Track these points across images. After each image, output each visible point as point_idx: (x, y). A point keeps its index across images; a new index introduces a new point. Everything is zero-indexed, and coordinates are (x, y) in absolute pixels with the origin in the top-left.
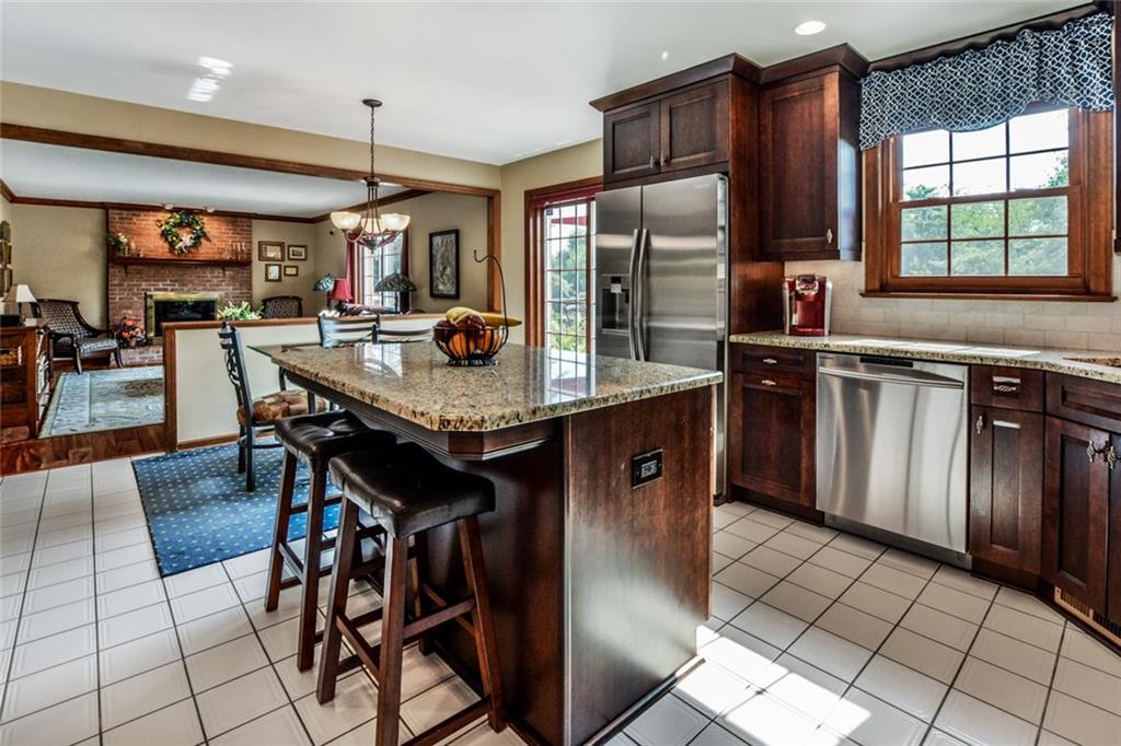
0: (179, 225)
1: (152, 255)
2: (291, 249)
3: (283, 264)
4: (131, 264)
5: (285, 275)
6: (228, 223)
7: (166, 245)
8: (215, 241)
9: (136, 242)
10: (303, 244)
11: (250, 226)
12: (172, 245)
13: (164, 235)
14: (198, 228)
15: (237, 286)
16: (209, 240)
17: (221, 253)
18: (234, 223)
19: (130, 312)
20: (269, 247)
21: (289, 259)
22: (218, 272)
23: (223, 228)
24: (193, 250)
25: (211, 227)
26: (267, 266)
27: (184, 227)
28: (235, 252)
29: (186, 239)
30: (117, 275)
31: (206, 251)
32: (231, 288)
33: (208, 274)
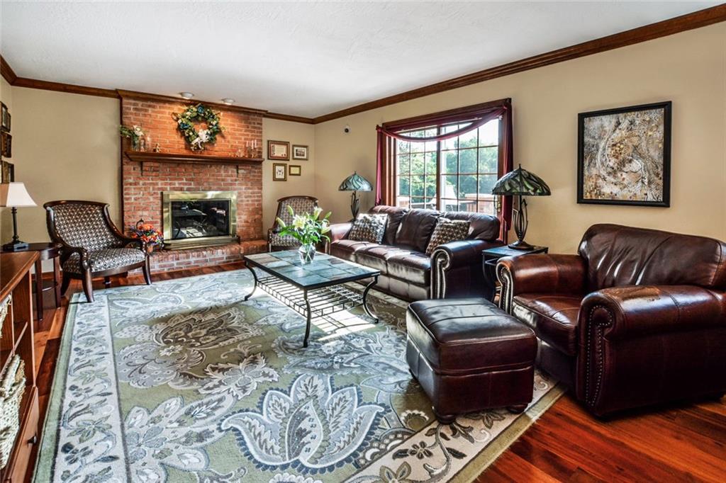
0: (195, 119)
1: (168, 151)
2: (295, 148)
3: (289, 163)
4: (147, 161)
5: (290, 175)
6: (241, 119)
7: (182, 141)
8: (229, 137)
9: (151, 137)
10: (305, 144)
11: (261, 124)
12: (188, 140)
13: (181, 129)
14: (214, 123)
15: (249, 184)
16: (223, 137)
17: (235, 151)
18: (246, 120)
19: (146, 213)
20: (276, 146)
21: (294, 159)
22: (232, 170)
23: (237, 124)
24: (208, 147)
25: (226, 122)
26: (275, 165)
27: (200, 122)
28: (248, 150)
29: (203, 135)
30: (132, 171)
31: (221, 148)
32: (244, 187)
33: (222, 172)
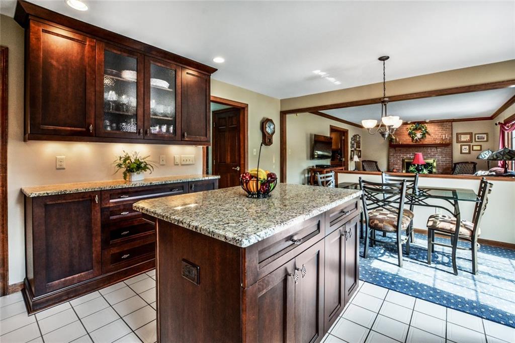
0: (416, 129)
1: (405, 143)
2: (477, 135)
3: (471, 144)
4: (397, 147)
5: (473, 150)
6: (439, 126)
7: (411, 139)
8: (432, 135)
9: (399, 138)
10: (486, 132)
11: (452, 126)
12: (413, 138)
13: (410, 134)
14: (423, 130)
15: (444, 155)
16: (429, 135)
17: (435, 141)
18: (441, 125)
19: (396, 166)
20: (462, 136)
21: (475, 141)
22: (434, 149)
23: (437, 128)
24: (422, 140)
25: (430, 128)
26: (461, 146)
27: (418, 130)
28: (442, 139)
29: (419, 135)
30: (391, 150)
31: (428, 140)
32: (440, 157)
33: (429, 151)
